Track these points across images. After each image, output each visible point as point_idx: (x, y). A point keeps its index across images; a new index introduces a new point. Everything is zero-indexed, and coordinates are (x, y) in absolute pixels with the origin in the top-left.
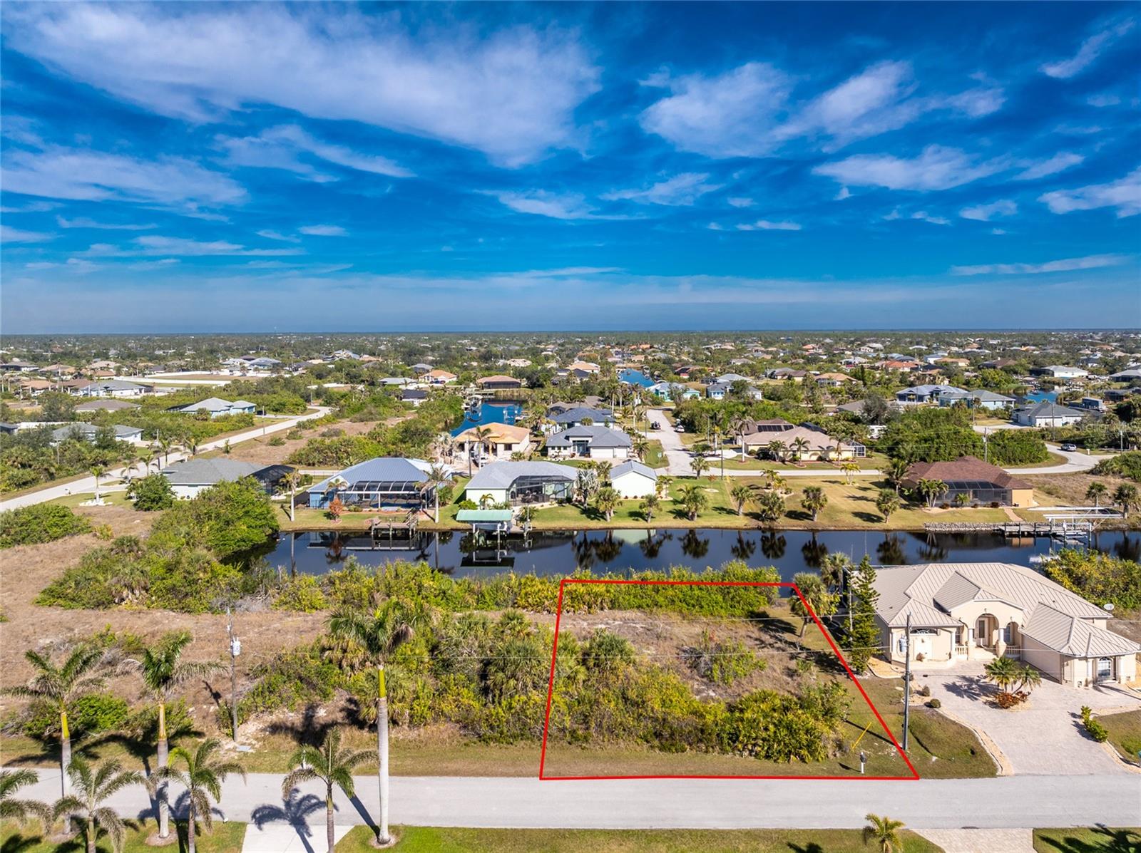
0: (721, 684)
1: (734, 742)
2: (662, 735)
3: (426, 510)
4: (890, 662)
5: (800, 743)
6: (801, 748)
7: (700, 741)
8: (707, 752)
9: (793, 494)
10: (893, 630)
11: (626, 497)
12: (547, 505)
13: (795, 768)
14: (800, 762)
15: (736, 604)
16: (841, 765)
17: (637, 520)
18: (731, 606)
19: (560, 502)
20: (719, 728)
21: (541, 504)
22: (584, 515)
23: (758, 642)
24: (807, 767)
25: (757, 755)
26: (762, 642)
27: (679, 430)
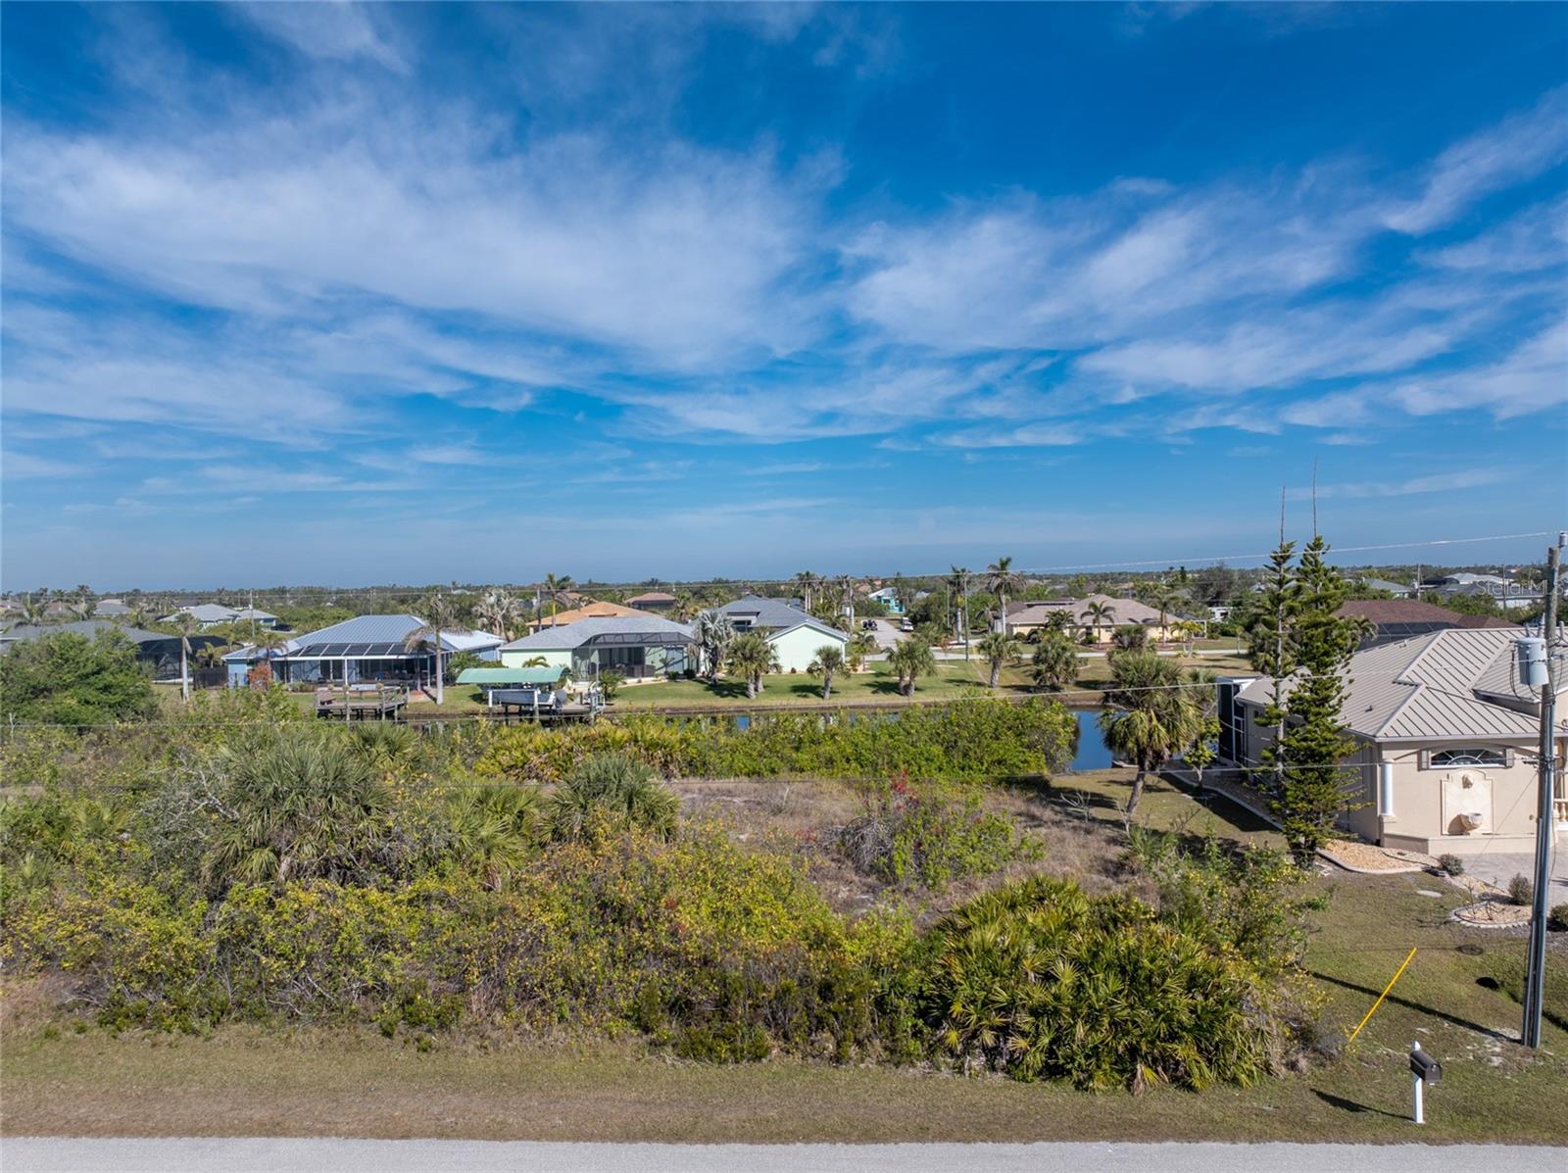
0: (915, 886)
1: (936, 1024)
2: (689, 1004)
3: (428, 688)
4: (1378, 843)
5: (1168, 1020)
6: (1173, 1037)
7: (820, 1024)
8: (838, 1059)
9: (1089, 666)
10: (1386, 754)
11: (793, 671)
12: (647, 680)
13: (1157, 1106)
14: (1172, 1089)
15: (974, 764)
16: (1320, 1094)
17: (805, 696)
18: (963, 769)
19: (673, 677)
20: (886, 981)
21: (636, 680)
22: (711, 692)
23: (1023, 819)
24: (1199, 1104)
25: (1014, 1063)
26: (1033, 817)
27: (906, 628)
